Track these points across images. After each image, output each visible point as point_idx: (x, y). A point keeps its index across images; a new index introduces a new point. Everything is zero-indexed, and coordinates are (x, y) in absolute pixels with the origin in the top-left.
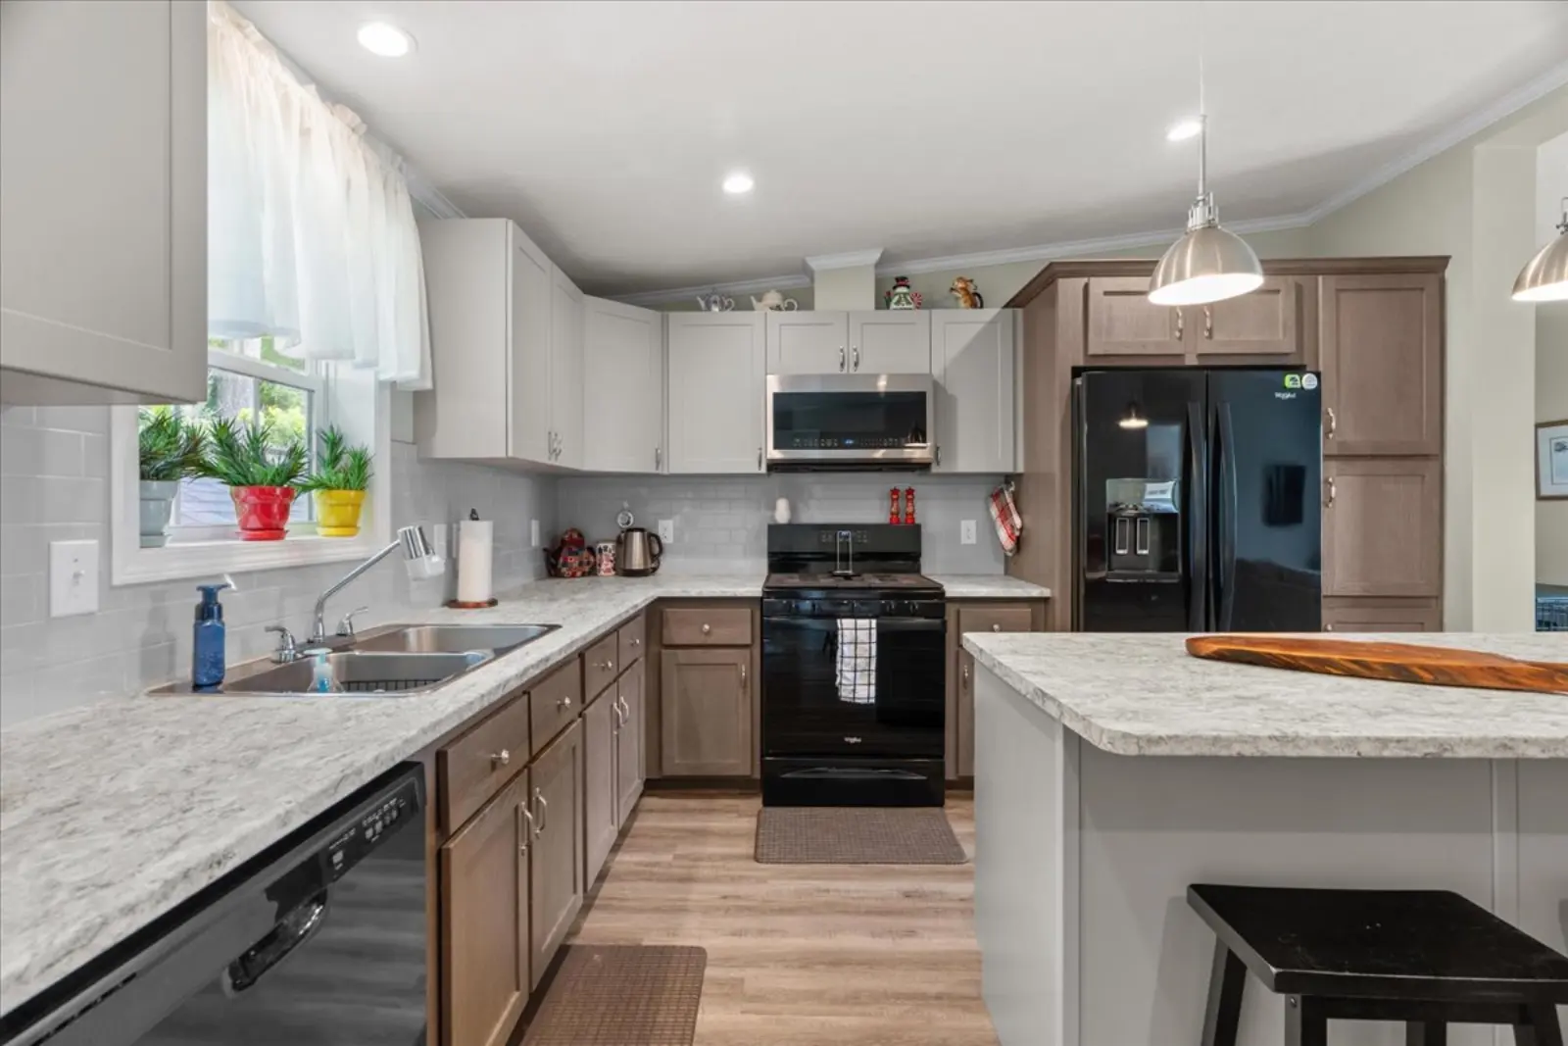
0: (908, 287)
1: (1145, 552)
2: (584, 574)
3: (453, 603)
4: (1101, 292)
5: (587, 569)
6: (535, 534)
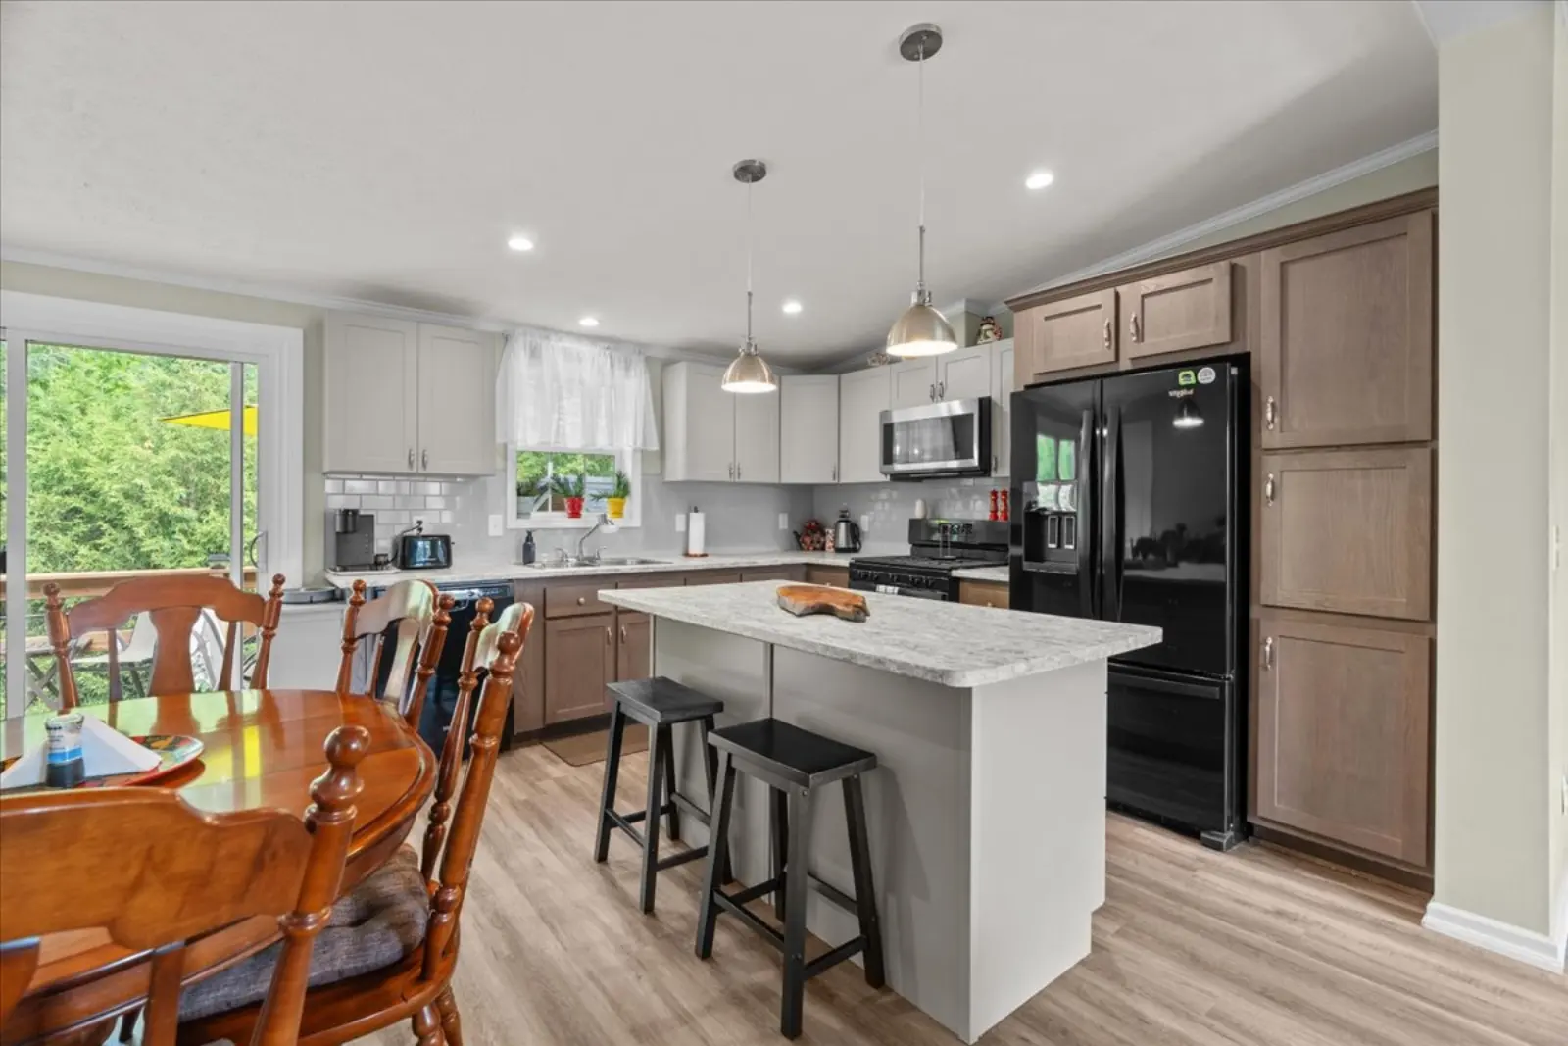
0: (993, 324)
1: (1071, 547)
2: (815, 549)
3: (687, 554)
4: (1042, 318)
5: (818, 546)
6: (783, 522)
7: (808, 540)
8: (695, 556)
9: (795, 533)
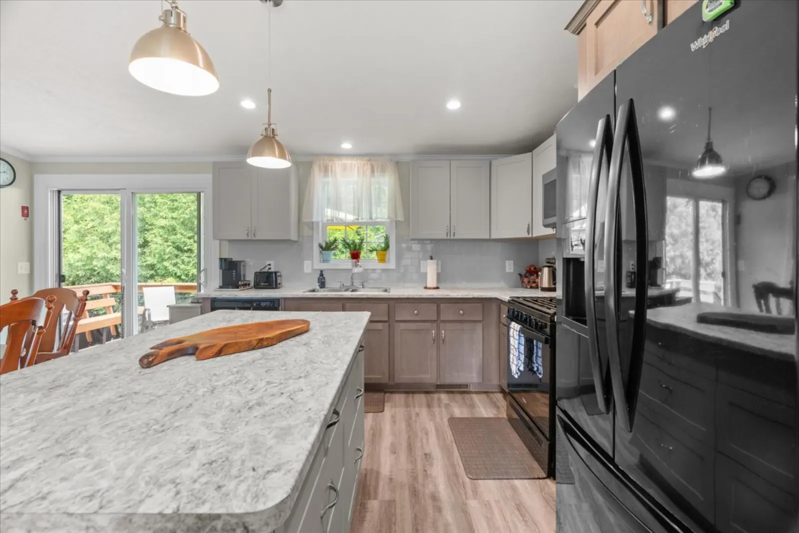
3: (423, 287)
5: (534, 285)
6: (510, 266)
7: (526, 280)
8: (430, 288)
9: (520, 275)
